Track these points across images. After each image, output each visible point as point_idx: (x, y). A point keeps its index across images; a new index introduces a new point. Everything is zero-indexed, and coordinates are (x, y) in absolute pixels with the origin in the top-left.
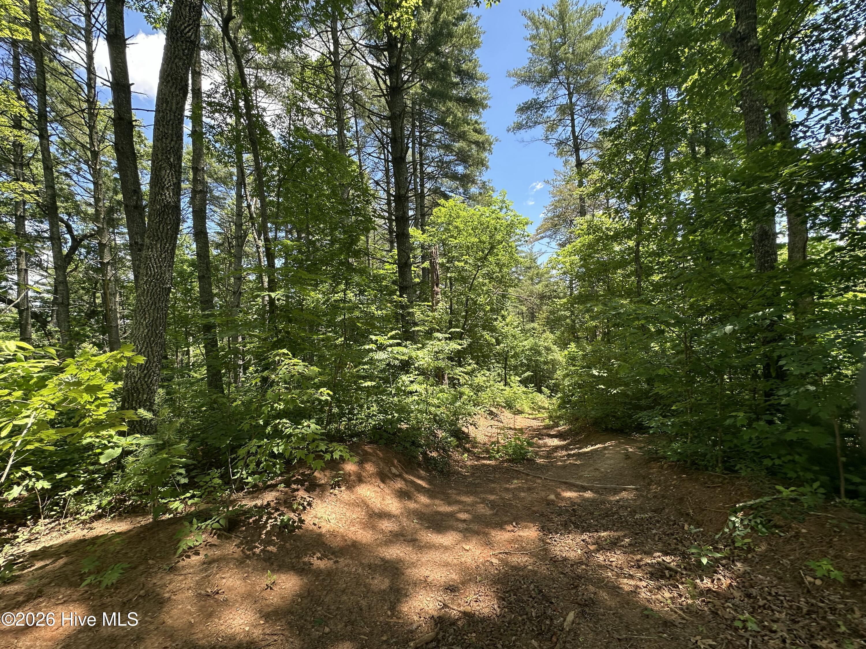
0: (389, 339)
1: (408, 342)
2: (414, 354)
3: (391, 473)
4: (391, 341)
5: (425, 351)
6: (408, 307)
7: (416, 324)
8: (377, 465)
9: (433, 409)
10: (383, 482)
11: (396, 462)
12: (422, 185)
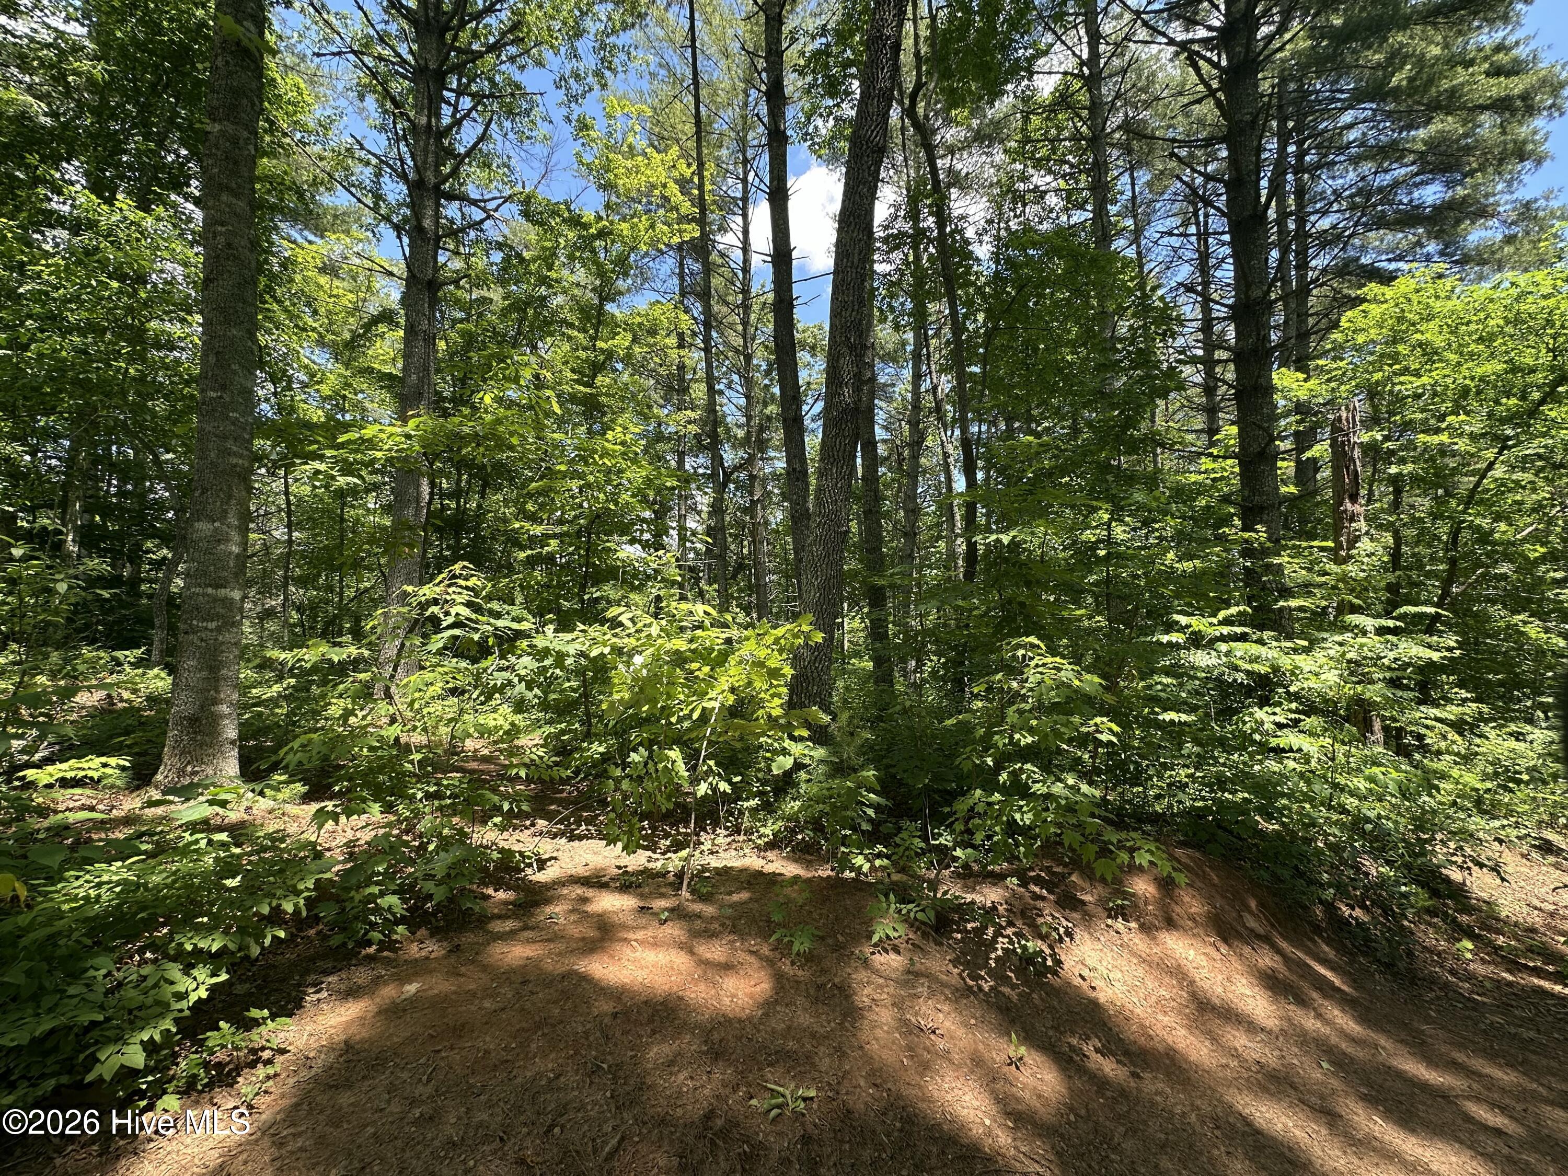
0: (1221, 623)
1: (1267, 634)
2: (1286, 662)
3: (1244, 926)
4: (1226, 630)
5: (1319, 655)
6: (1264, 552)
7: (1286, 593)
8: (1210, 900)
9: (1351, 803)
10: (1225, 940)
11: (1253, 904)
12: (1303, 266)
